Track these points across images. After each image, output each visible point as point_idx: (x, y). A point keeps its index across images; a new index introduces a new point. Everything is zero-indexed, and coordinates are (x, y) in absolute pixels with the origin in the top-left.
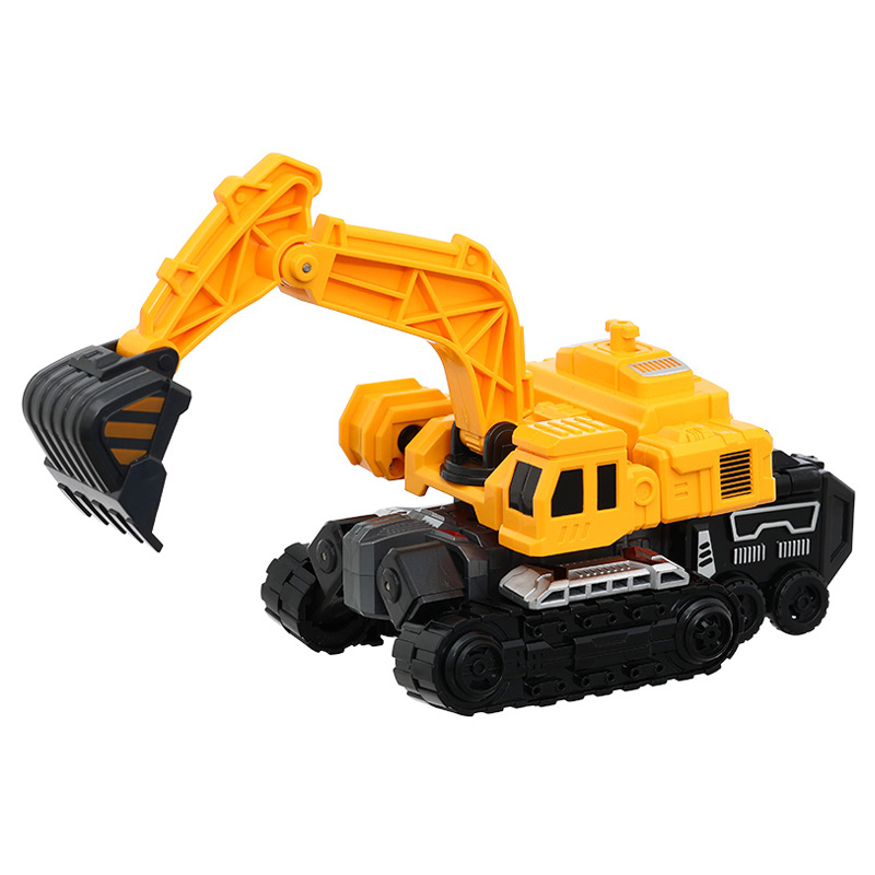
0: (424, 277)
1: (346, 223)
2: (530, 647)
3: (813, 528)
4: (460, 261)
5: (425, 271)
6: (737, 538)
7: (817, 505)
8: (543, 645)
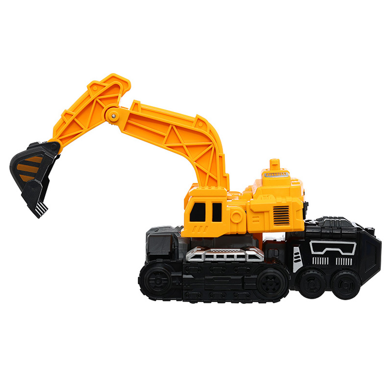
0: (174, 128)
1: (141, 103)
2: (185, 276)
3: (353, 254)
4: (194, 124)
5: (175, 126)
6: (313, 252)
7: (355, 244)
8: (191, 276)
